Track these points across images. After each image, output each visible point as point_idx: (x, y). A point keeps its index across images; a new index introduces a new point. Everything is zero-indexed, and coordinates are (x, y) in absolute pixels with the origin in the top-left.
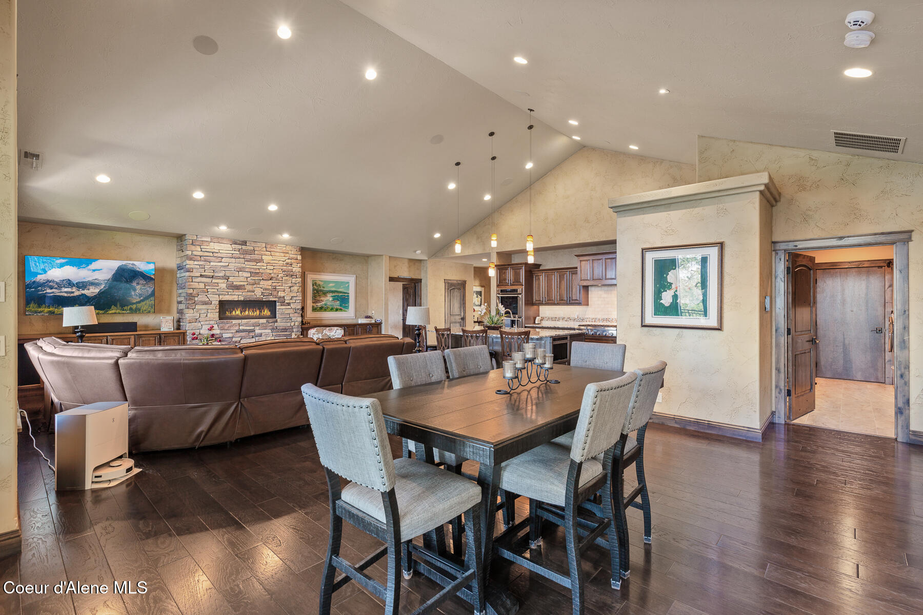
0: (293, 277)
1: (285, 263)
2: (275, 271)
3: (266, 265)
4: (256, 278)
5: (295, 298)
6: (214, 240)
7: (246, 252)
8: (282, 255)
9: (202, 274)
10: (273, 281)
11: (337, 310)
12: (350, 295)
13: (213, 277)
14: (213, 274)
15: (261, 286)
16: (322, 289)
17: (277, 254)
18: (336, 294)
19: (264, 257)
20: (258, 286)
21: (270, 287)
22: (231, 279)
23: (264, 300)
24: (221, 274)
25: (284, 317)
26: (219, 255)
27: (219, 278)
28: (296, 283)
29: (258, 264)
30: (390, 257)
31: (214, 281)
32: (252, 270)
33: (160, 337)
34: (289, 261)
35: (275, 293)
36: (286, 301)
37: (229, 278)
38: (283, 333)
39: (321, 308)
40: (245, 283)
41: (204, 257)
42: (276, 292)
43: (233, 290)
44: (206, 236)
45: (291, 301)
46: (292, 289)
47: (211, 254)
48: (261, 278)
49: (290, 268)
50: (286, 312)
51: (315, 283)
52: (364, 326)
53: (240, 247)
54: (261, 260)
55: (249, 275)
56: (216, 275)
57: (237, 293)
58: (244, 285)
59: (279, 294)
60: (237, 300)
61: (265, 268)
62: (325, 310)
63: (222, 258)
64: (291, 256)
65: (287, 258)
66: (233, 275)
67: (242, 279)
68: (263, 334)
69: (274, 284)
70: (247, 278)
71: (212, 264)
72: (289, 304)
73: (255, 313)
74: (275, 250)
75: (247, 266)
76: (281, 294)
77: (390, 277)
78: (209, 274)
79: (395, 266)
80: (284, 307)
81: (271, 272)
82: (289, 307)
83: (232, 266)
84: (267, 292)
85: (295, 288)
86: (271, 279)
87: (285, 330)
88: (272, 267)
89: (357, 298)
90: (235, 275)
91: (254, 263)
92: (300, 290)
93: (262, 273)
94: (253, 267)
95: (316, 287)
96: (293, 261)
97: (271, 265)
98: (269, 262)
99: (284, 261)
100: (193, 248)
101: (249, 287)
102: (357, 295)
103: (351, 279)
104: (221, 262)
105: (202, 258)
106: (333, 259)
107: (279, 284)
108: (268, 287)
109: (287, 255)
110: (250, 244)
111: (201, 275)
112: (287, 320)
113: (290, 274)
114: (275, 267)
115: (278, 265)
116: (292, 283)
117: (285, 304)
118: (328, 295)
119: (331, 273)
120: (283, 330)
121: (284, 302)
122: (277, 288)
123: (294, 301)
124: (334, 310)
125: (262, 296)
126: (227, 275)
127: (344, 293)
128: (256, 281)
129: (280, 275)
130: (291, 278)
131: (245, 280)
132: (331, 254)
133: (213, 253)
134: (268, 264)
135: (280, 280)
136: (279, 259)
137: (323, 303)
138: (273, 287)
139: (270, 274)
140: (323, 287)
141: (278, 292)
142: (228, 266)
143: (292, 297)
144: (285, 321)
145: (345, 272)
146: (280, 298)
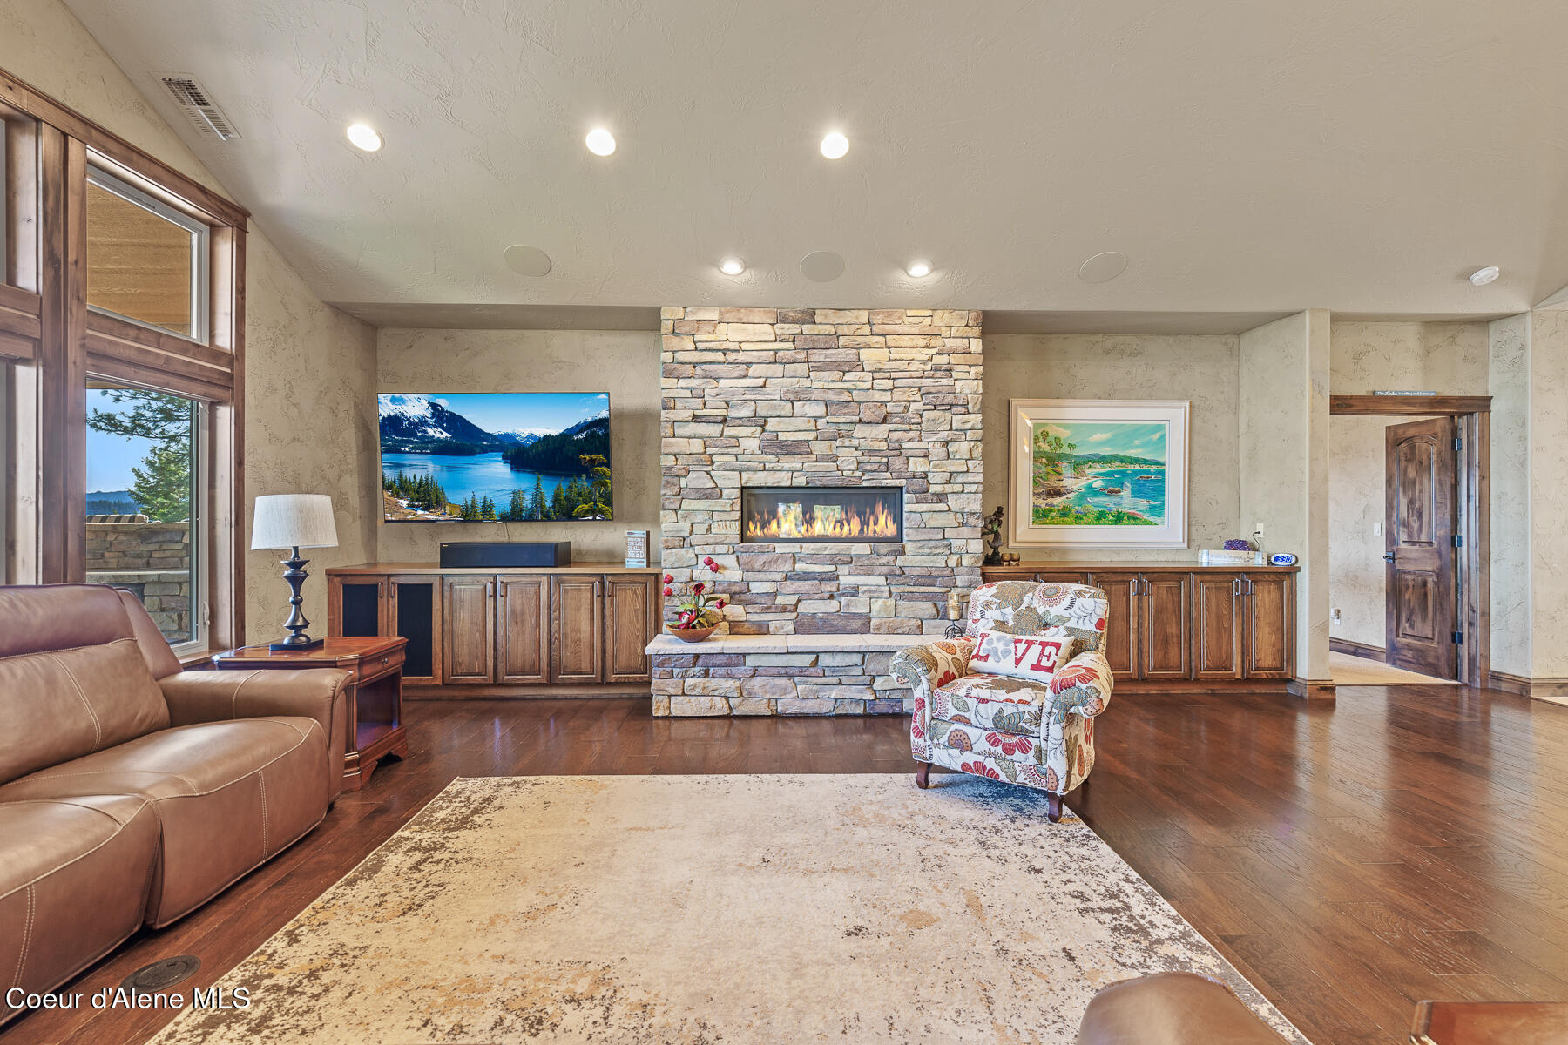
0: (954, 410)
1: (928, 367)
2: (897, 395)
3: (869, 376)
4: (842, 419)
5: (960, 479)
6: (729, 316)
7: (813, 345)
8: (921, 341)
9: (698, 413)
10: (892, 427)
11: (1119, 519)
12: (1166, 468)
13: (724, 421)
14: (724, 412)
15: (855, 442)
16: (1066, 450)
17: (906, 341)
18: (1116, 467)
19: (865, 354)
20: (847, 442)
21: (883, 445)
22: (772, 425)
23: (865, 484)
24: (746, 412)
25: (925, 537)
26: (741, 357)
27: (740, 422)
28: (965, 431)
29: (848, 376)
30: (1336, 318)
31: (729, 431)
32: (831, 396)
33: (602, 583)
34: (943, 360)
35: (897, 463)
36: (933, 489)
37: (766, 421)
38: (922, 589)
39: (1064, 513)
40: (811, 436)
41: (704, 367)
42: (902, 459)
43: (777, 455)
44: (707, 306)
45: (948, 488)
46: (952, 448)
47: (720, 357)
48: (856, 419)
49: (944, 381)
50: (934, 523)
51: (1045, 435)
52: (1221, 577)
53: (795, 329)
54: (858, 364)
55: (819, 409)
56: (733, 413)
57: (787, 466)
58: (807, 441)
59: (911, 467)
60: (788, 484)
61: (868, 385)
63: (749, 364)
64: (950, 343)
65: (935, 351)
66: (778, 413)
67: (798, 423)
68: (862, 589)
69: (895, 436)
70: (816, 419)
71: (723, 383)
72: (941, 497)
73: (846, 528)
74: (899, 329)
75: (816, 385)
76: (917, 466)
77: (1334, 399)
78: (716, 412)
79: (1358, 356)
80: (925, 507)
81: (886, 397)
82: (943, 507)
83: (773, 388)
84: (873, 459)
85: (962, 447)
86: (884, 421)
87: (929, 581)
88: (889, 384)
89: (1195, 479)
90: (783, 413)
91: (836, 375)
92: (978, 452)
93: (859, 403)
94: (832, 385)
95: (1046, 448)
96: (954, 359)
97: (887, 375)
99: (924, 362)
100: (675, 342)
101: (820, 448)
102: (1195, 468)
103: (1173, 417)
104: (745, 376)
105: (698, 371)
106: (1107, 352)
107: (912, 434)
108: (876, 445)
109: (936, 341)
110: (826, 316)
111: (694, 416)
112: (936, 547)
113: (946, 401)
114: (897, 383)
115: (908, 374)
116: (951, 429)
117: (929, 495)
118: (1088, 471)
119: (1100, 398)
120: (923, 580)
121: (928, 491)
122: (904, 446)
123: (958, 488)
124: (1111, 518)
125: (859, 474)
126: (761, 412)
127: (1145, 462)
128: (842, 427)
129: (914, 407)
130: (948, 415)
131: (811, 425)
132: (1099, 338)
133: (724, 352)
134: (877, 375)
135: (913, 421)
136: (910, 357)
137: (1069, 496)
138: (893, 445)
139: (884, 404)
140: (1070, 446)
141: (908, 459)
142: (764, 386)
143: (951, 474)
144: (928, 551)
145: (1150, 393)
146: (914, 477)
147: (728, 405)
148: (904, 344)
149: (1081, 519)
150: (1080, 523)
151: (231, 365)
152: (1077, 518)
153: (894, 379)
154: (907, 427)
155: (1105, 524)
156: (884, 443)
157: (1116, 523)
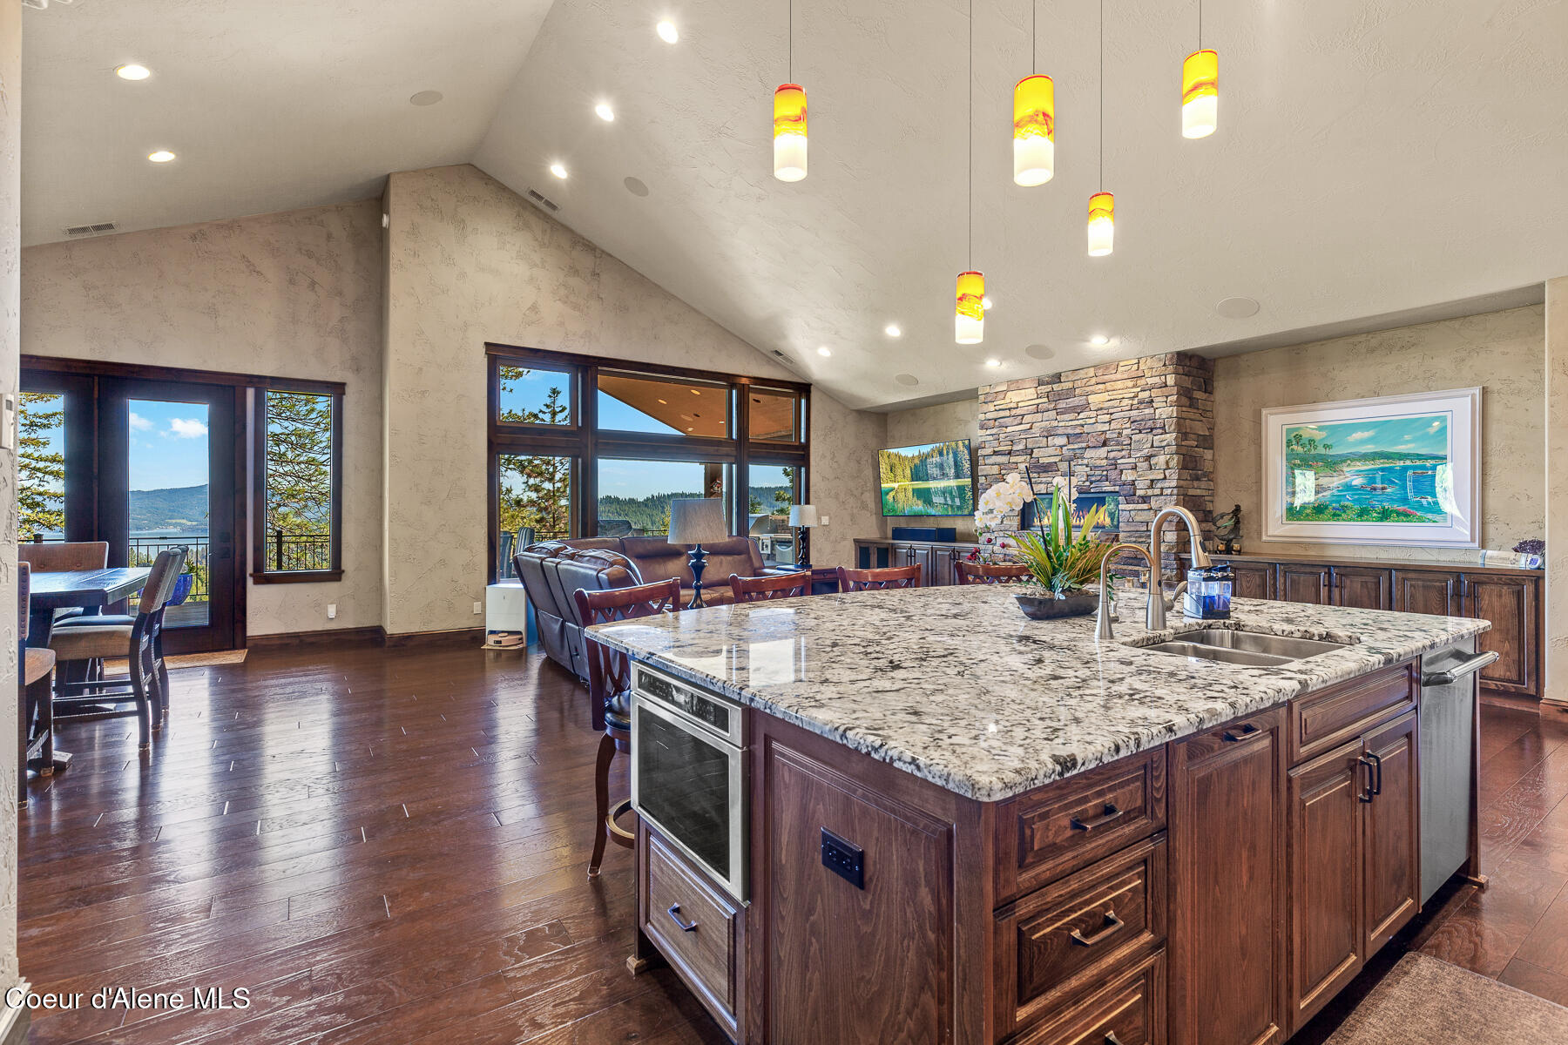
0: (1155, 432)
1: (1135, 402)
2: (1113, 425)
3: (1095, 413)
4: (1076, 446)
5: (1159, 485)
6: (1012, 387)
7: (1060, 396)
8: (1130, 383)
9: (996, 449)
10: (1110, 448)
11: (1385, 515)
12: (1446, 461)
13: (1010, 453)
14: (1010, 448)
15: (1085, 461)
16: (1321, 450)
17: (1119, 385)
18: (1379, 464)
19: (1091, 399)
20: (1080, 462)
21: (1104, 462)
22: (1036, 453)
23: (1092, 491)
24: (1021, 447)
25: (1132, 529)
26: (1018, 412)
27: (1018, 453)
28: (1164, 447)
29: (1082, 416)
31: (1013, 459)
32: (1070, 431)
34: (1146, 394)
35: (1113, 474)
36: (1139, 493)
37: (1032, 452)
38: (1130, 568)
40: (1056, 459)
41: (999, 420)
42: (1117, 471)
43: (1039, 473)
45: (1150, 492)
46: (1153, 461)
47: (1007, 413)
48: (1084, 445)
49: (1147, 411)
50: (1138, 519)
51: (1298, 438)
53: (1048, 388)
54: (1086, 407)
55: (1063, 441)
56: (1015, 448)
57: (1044, 480)
58: (1056, 463)
59: (1123, 478)
60: (1045, 492)
61: (1093, 420)
62: (1336, 516)
63: (1023, 415)
64: (1150, 381)
65: (1139, 389)
66: (1038, 445)
67: (1051, 451)
69: (1112, 455)
70: (1061, 447)
71: (1009, 429)
72: (1145, 499)
73: (1082, 521)
74: (1113, 377)
75: (1061, 424)
76: (1128, 476)
78: (1005, 448)
80: (1131, 506)
81: (1106, 427)
82: (1145, 506)
83: (1036, 430)
84: (1097, 473)
85: (1161, 460)
86: (1104, 444)
87: (1135, 562)
88: (1107, 418)
90: (1041, 445)
91: (1073, 416)
92: (1173, 463)
93: (1088, 434)
94: (1071, 423)
95: (1300, 450)
96: (1155, 392)
97: (1106, 412)
98: (1101, 406)
99: (1132, 398)
100: (985, 408)
101: (1064, 466)
103: (1458, 409)
104: (1021, 424)
105: (997, 423)
106: (1372, 350)
107: (1124, 453)
108: (1098, 463)
109: (1141, 382)
110: (1067, 376)
111: (994, 452)
112: (1141, 537)
113: (1147, 427)
114: (1113, 417)
115: (1119, 409)
116: (1152, 446)
117: (1136, 498)
118: (1345, 469)
119: (1363, 397)
120: (1131, 561)
121: (1135, 495)
122: (1119, 461)
123: (1157, 491)
124: (1375, 515)
125: (1088, 483)
126: (1029, 446)
127: (1419, 457)
128: (1077, 451)
129: (1125, 432)
130: (1150, 436)
131: (1058, 452)
132: (1363, 338)
133: (1010, 409)
134: (1099, 412)
135: (1125, 443)
136: (1121, 396)
137: (1324, 494)
138: (1110, 462)
139: (1104, 432)
140: (1326, 446)
141: (1121, 471)
142: (1031, 428)
143: (1152, 481)
144: (1134, 539)
145: (1429, 384)
146: (1124, 485)
147: (1012, 441)
148: (1115, 387)
149: (1339, 515)
150: (1338, 520)
151: (803, 450)
152: (1334, 515)
153: (1111, 414)
154: (1119, 448)
155: (1367, 520)
156: (1105, 461)
157: (1381, 520)
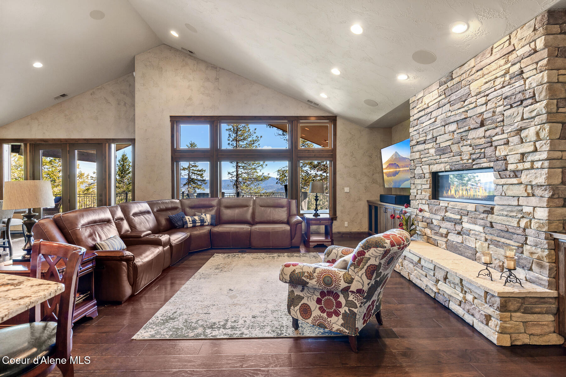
0: (525, 103)
1: (508, 77)
2: (489, 105)
3: (475, 99)
4: (462, 130)
5: (530, 158)
6: (426, 93)
7: (452, 91)
8: (502, 62)
9: (418, 140)
10: (486, 127)
13: (425, 142)
14: (424, 138)
15: (469, 142)
17: (493, 66)
19: (472, 86)
20: (465, 143)
22: (439, 140)
23: (474, 167)
24: (431, 136)
26: (429, 110)
27: (429, 141)
29: (466, 103)
31: (426, 147)
32: (458, 118)
34: (517, 67)
35: (489, 151)
36: (511, 167)
37: (436, 139)
40: (451, 143)
41: (420, 119)
42: (493, 148)
43: (440, 155)
44: (418, 92)
45: (520, 166)
46: (523, 134)
47: (422, 113)
48: (467, 128)
49: (517, 84)
50: (509, 193)
53: (445, 86)
54: (469, 94)
55: (454, 127)
56: (427, 138)
57: (443, 160)
58: (449, 146)
59: (498, 153)
61: (474, 105)
63: (431, 112)
64: (520, 52)
65: (509, 65)
66: (439, 134)
67: (447, 137)
68: (472, 232)
69: (488, 133)
70: (453, 132)
71: (424, 124)
72: (516, 174)
74: (489, 60)
75: (452, 114)
76: (502, 151)
81: (483, 108)
82: (515, 181)
83: (438, 121)
84: (477, 151)
85: (530, 133)
86: (482, 125)
87: (507, 235)
88: (483, 100)
90: (441, 133)
91: (460, 105)
92: (544, 134)
93: (470, 117)
97: (482, 95)
98: (478, 90)
99: (504, 75)
100: (413, 112)
101: (455, 148)
104: (430, 119)
105: (419, 121)
107: (498, 130)
108: (478, 142)
109: (512, 57)
110: (457, 72)
111: (418, 142)
112: (512, 211)
113: (517, 100)
114: (489, 98)
115: (493, 89)
116: (523, 119)
117: (508, 173)
120: (503, 234)
121: (506, 170)
122: (494, 139)
123: (527, 165)
125: (470, 161)
126: (435, 135)
128: (464, 134)
129: (498, 110)
130: (520, 109)
131: (451, 137)
133: (424, 109)
134: (479, 96)
135: (498, 120)
136: (494, 77)
138: (487, 140)
139: (482, 113)
141: (496, 147)
142: (435, 121)
143: (523, 154)
144: (505, 213)
146: (497, 160)
147: (426, 133)
148: (491, 69)
151: (332, 152)
153: (487, 95)
154: (493, 126)
156: (483, 139)
